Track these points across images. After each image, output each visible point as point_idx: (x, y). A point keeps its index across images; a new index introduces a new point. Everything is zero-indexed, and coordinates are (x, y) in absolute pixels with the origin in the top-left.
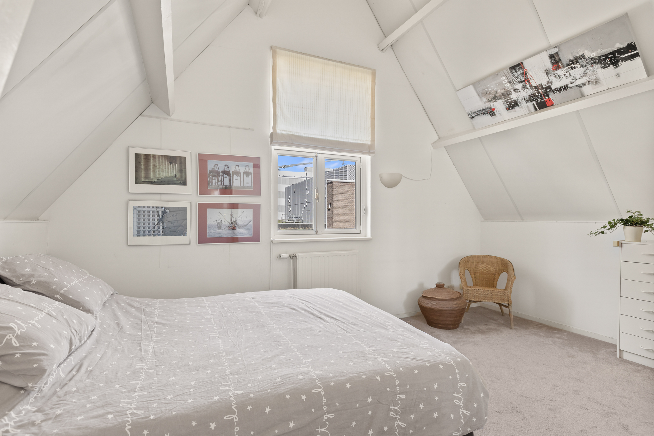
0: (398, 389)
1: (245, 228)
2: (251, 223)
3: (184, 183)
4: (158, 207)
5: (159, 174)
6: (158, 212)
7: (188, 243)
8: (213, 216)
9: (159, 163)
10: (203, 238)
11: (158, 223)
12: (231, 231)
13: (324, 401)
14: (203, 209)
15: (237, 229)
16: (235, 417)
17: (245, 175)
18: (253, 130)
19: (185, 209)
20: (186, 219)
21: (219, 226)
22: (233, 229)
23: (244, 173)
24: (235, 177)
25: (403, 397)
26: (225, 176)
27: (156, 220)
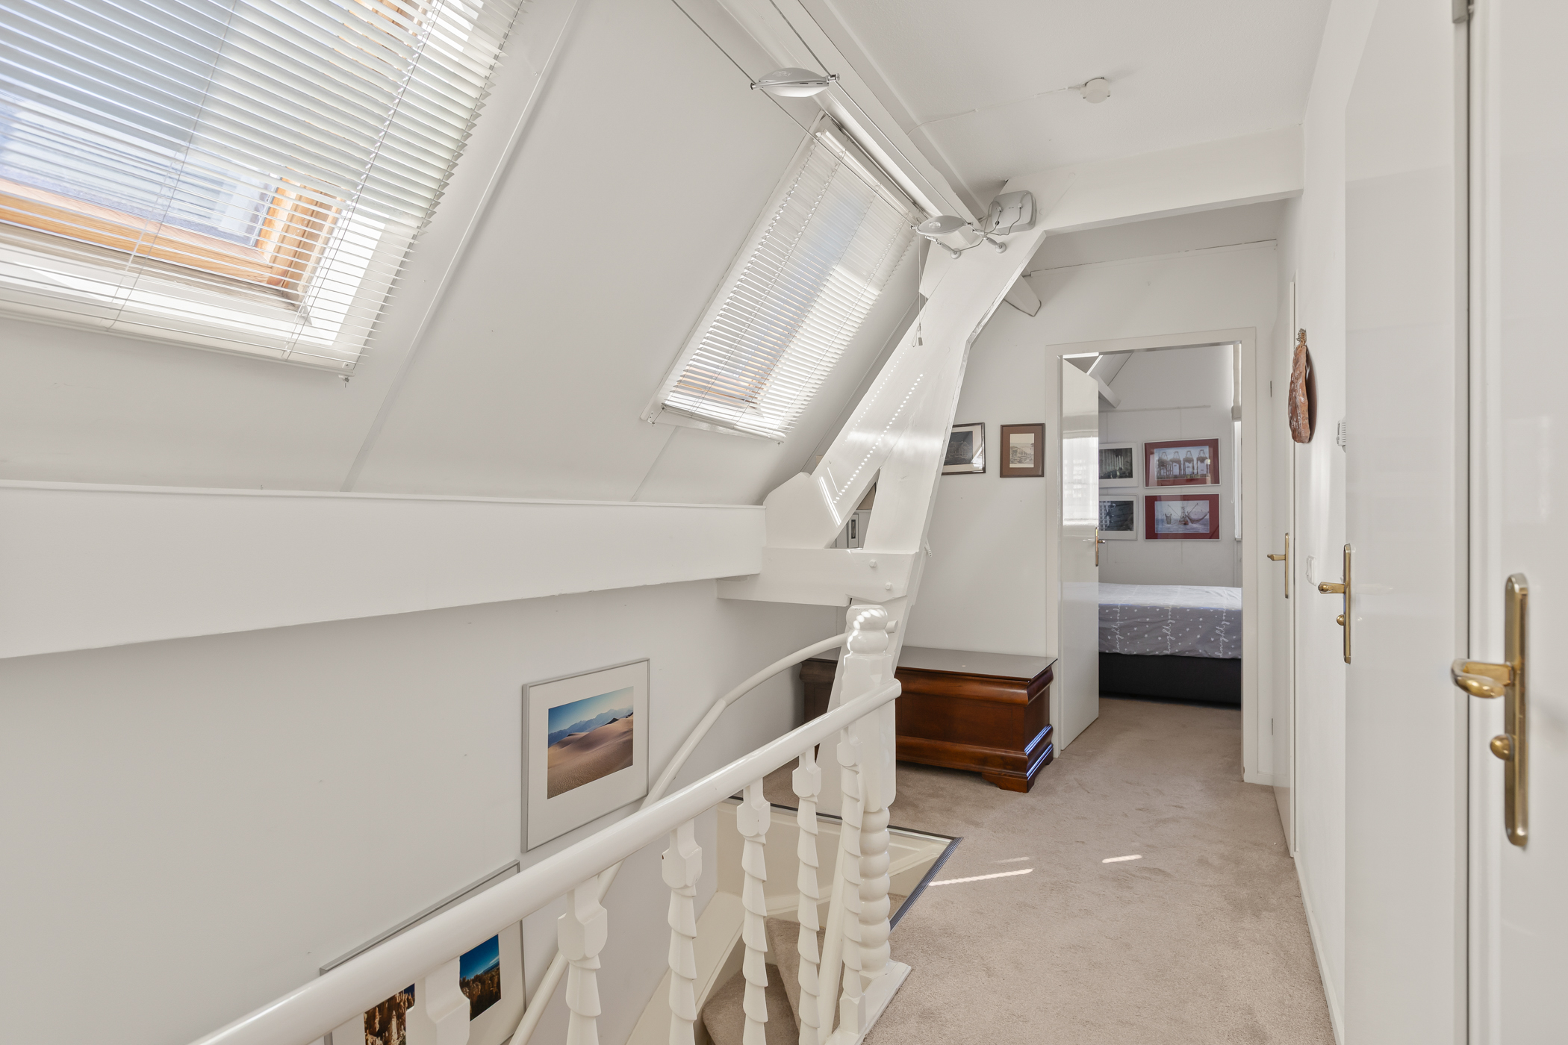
0: (1224, 618)
1: (1200, 522)
2: (1208, 517)
3: (1130, 475)
4: (1104, 502)
5: (1106, 468)
6: (1105, 506)
7: (1134, 538)
8: (1162, 509)
9: (1105, 457)
10: (1151, 533)
11: (1105, 518)
12: (1182, 526)
13: (1170, 613)
14: (1151, 502)
15: (1190, 524)
16: (1118, 610)
17: (1199, 462)
18: (1210, 406)
19: (1131, 503)
20: (1133, 513)
21: (1168, 519)
22: (1185, 524)
23: (1198, 459)
24: (1187, 464)
25: (1228, 623)
26: (1174, 464)
27: (1103, 514)
